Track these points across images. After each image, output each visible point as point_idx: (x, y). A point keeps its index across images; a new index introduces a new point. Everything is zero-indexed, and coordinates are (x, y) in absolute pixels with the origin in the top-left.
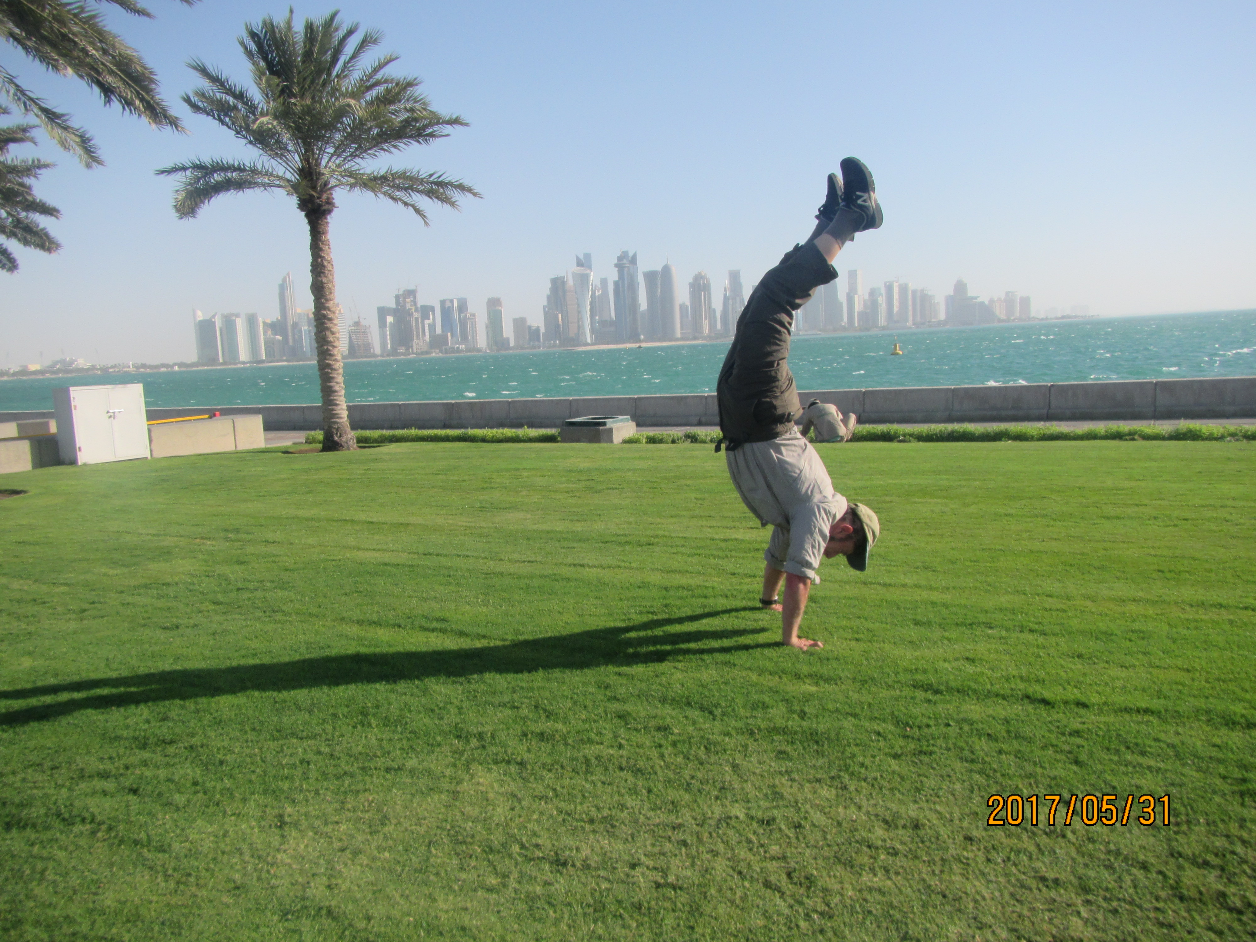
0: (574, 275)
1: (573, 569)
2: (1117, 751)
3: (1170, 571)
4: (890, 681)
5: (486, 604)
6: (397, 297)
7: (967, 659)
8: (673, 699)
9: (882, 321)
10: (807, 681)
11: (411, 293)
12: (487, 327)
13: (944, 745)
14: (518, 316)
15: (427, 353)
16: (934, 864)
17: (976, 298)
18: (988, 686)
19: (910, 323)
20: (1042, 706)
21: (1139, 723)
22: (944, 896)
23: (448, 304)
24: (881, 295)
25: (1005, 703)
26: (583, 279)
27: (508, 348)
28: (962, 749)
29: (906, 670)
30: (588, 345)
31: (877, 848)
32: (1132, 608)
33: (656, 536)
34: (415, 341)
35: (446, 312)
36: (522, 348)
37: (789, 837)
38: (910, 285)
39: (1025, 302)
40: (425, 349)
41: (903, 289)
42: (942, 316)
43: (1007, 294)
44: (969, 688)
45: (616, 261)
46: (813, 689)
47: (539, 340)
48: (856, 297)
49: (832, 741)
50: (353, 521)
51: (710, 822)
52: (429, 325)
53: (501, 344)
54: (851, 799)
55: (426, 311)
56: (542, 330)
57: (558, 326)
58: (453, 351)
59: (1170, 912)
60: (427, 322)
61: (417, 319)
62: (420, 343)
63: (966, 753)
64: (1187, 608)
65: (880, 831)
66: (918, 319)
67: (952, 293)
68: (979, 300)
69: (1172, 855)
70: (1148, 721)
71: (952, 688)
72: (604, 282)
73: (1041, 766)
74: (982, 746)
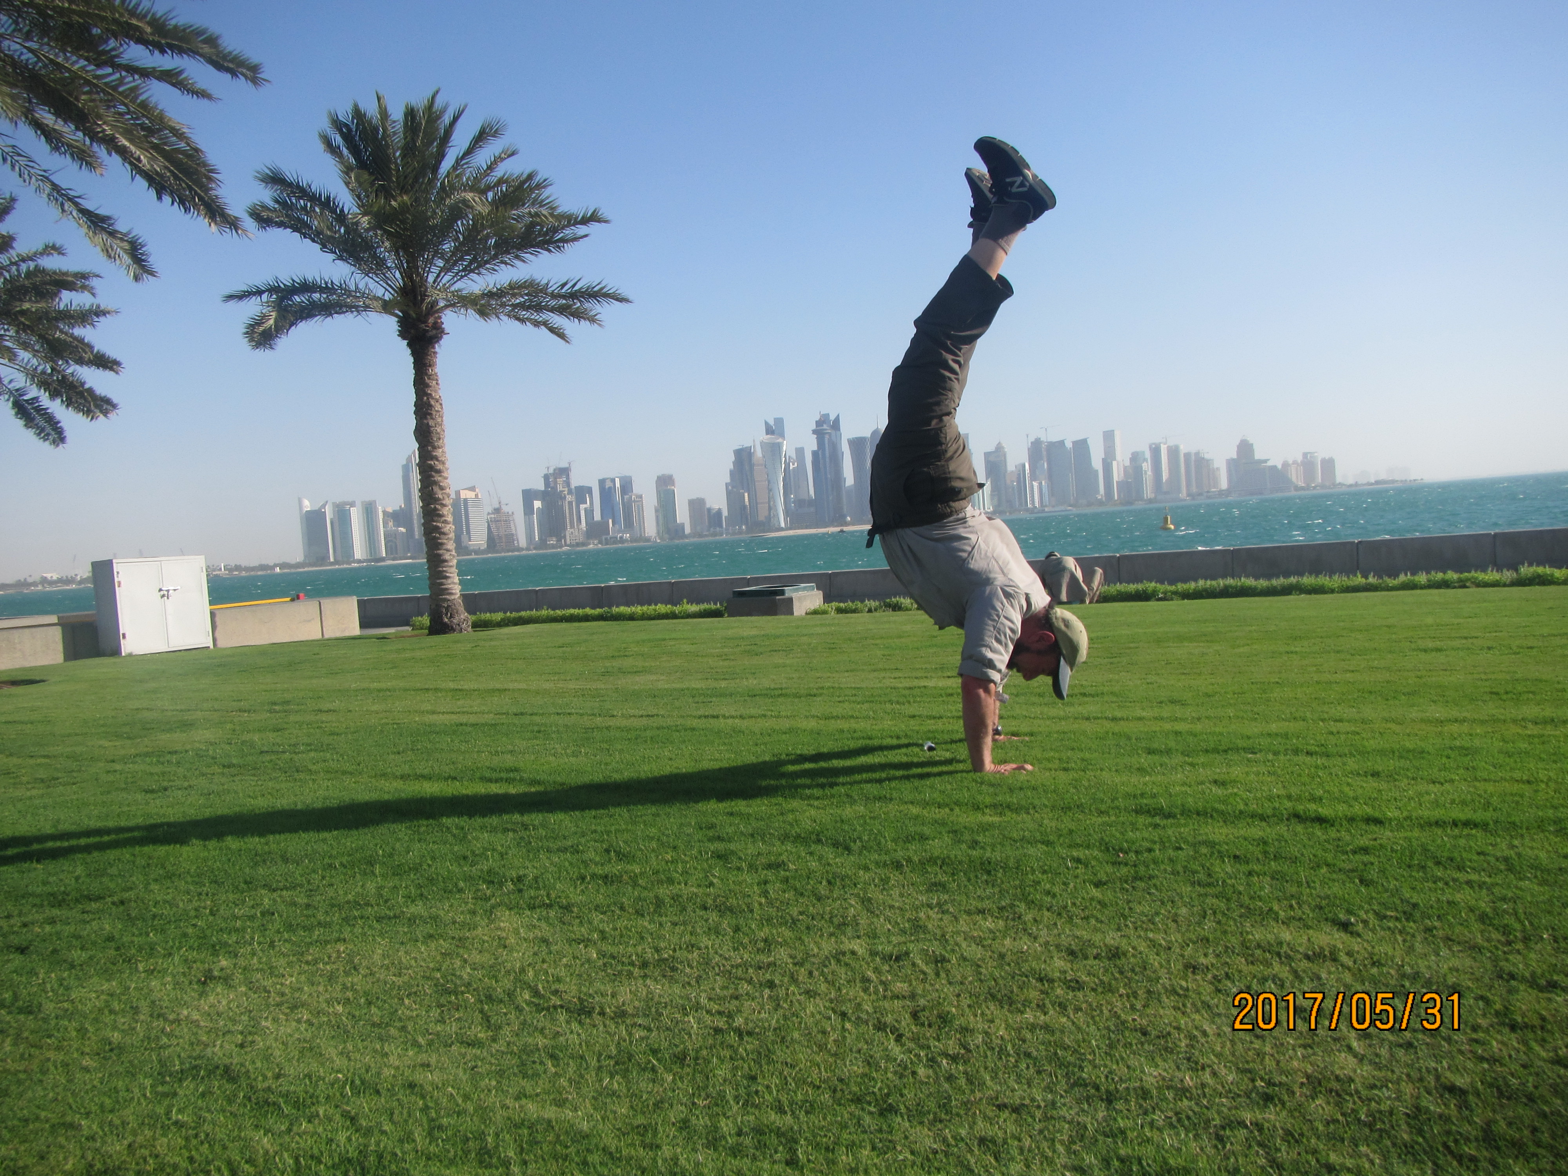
0: (762, 443)
1: (704, 720)
2: (1423, 868)
3: (1507, 693)
4: (1103, 807)
5: (575, 755)
6: (546, 477)
7: (1215, 782)
8: (798, 836)
9: (1148, 492)
10: (987, 811)
11: (564, 472)
12: (656, 511)
13: (1169, 869)
14: (694, 497)
15: (583, 544)
16: (1136, 998)
17: (1266, 461)
18: (1242, 807)
19: (1183, 494)
20: (1317, 826)
21: (1455, 837)
22: (1145, 1033)
23: (608, 484)
24: (1145, 460)
25: (1264, 824)
26: (774, 450)
27: (684, 536)
28: (1194, 872)
29: (1127, 795)
30: (782, 529)
31: (1051, 981)
32: (1455, 728)
33: (822, 688)
34: (569, 531)
35: (606, 493)
36: (700, 535)
37: (924, 973)
38: (1182, 447)
39: (1329, 465)
40: (581, 539)
41: (1173, 452)
42: (1224, 484)
43: (1305, 455)
44: (1214, 809)
45: (814, 427)
46: (996, 819)
47: (721, 526)
48: (1114, 463)
49: (1011, 869)
50: (436, 690)
51: (813, 960)
52: (586, 510)
53: (675, 531)
54: (1025, 930)
55: (582, 493)
56: (725, 513)
57: (744, 507)
58: (615, 541)
59: (1494, 1043)
60: (582, 506)
61: (570, 503)
62: (575, 533)
63: (1202, 876)
64: (1530, 725)
65: (1059, 963)
66: (1194, 490)
67: (1235, 456)
68: (1269, 464)
69: (1500, 977)
70: (1468, 835)
71: (1189, 811)
72: (800, 451)
73: (1309, 886)
74: (1224, 869)
